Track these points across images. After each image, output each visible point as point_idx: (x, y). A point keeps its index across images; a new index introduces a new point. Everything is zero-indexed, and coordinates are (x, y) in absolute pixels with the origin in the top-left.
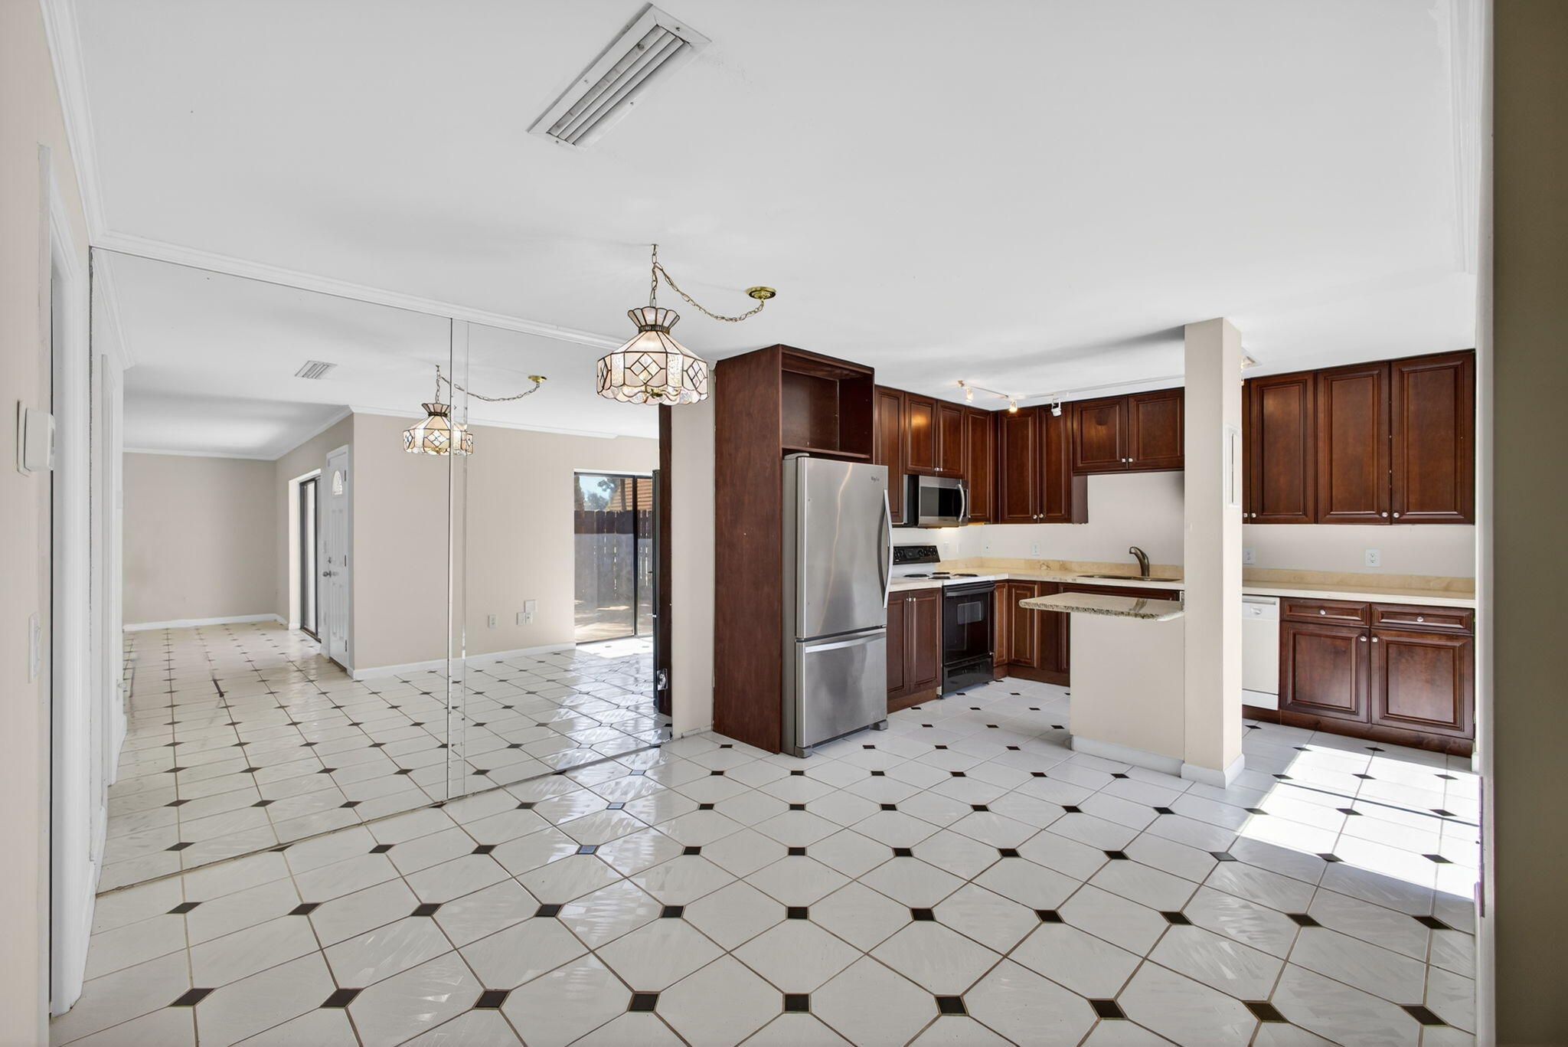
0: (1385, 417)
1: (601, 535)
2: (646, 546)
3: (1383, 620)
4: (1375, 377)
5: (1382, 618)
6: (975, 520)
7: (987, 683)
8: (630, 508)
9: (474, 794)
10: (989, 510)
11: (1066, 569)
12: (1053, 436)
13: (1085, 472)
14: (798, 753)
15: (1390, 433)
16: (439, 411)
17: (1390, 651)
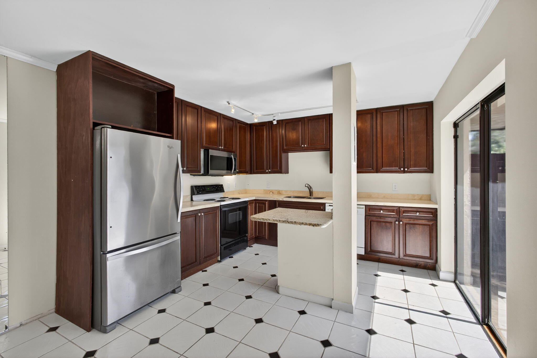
0: (402, 128)
3: (404, 214)
4: (398, 111)
5: (404, 213)
6: (241, 172)
7: (245, 249)
10: (248, 168)
11: (280, 194)
12: (274, 135)
13: (287, 151)
14: (103, 330)
15: (404, 135)
17: (406, 227)
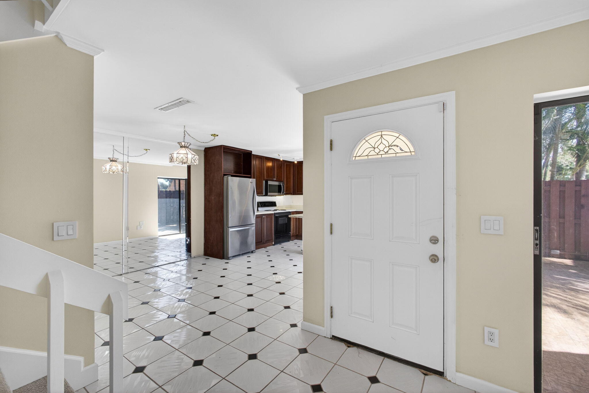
1: (166, 199)
2: (183, 202)
6: (286, 194)
7: (289, 241)
8: (177, 189)
9: (131, 272)
10: (292, 190)
14: (228, 258)
16: (114, 160)
